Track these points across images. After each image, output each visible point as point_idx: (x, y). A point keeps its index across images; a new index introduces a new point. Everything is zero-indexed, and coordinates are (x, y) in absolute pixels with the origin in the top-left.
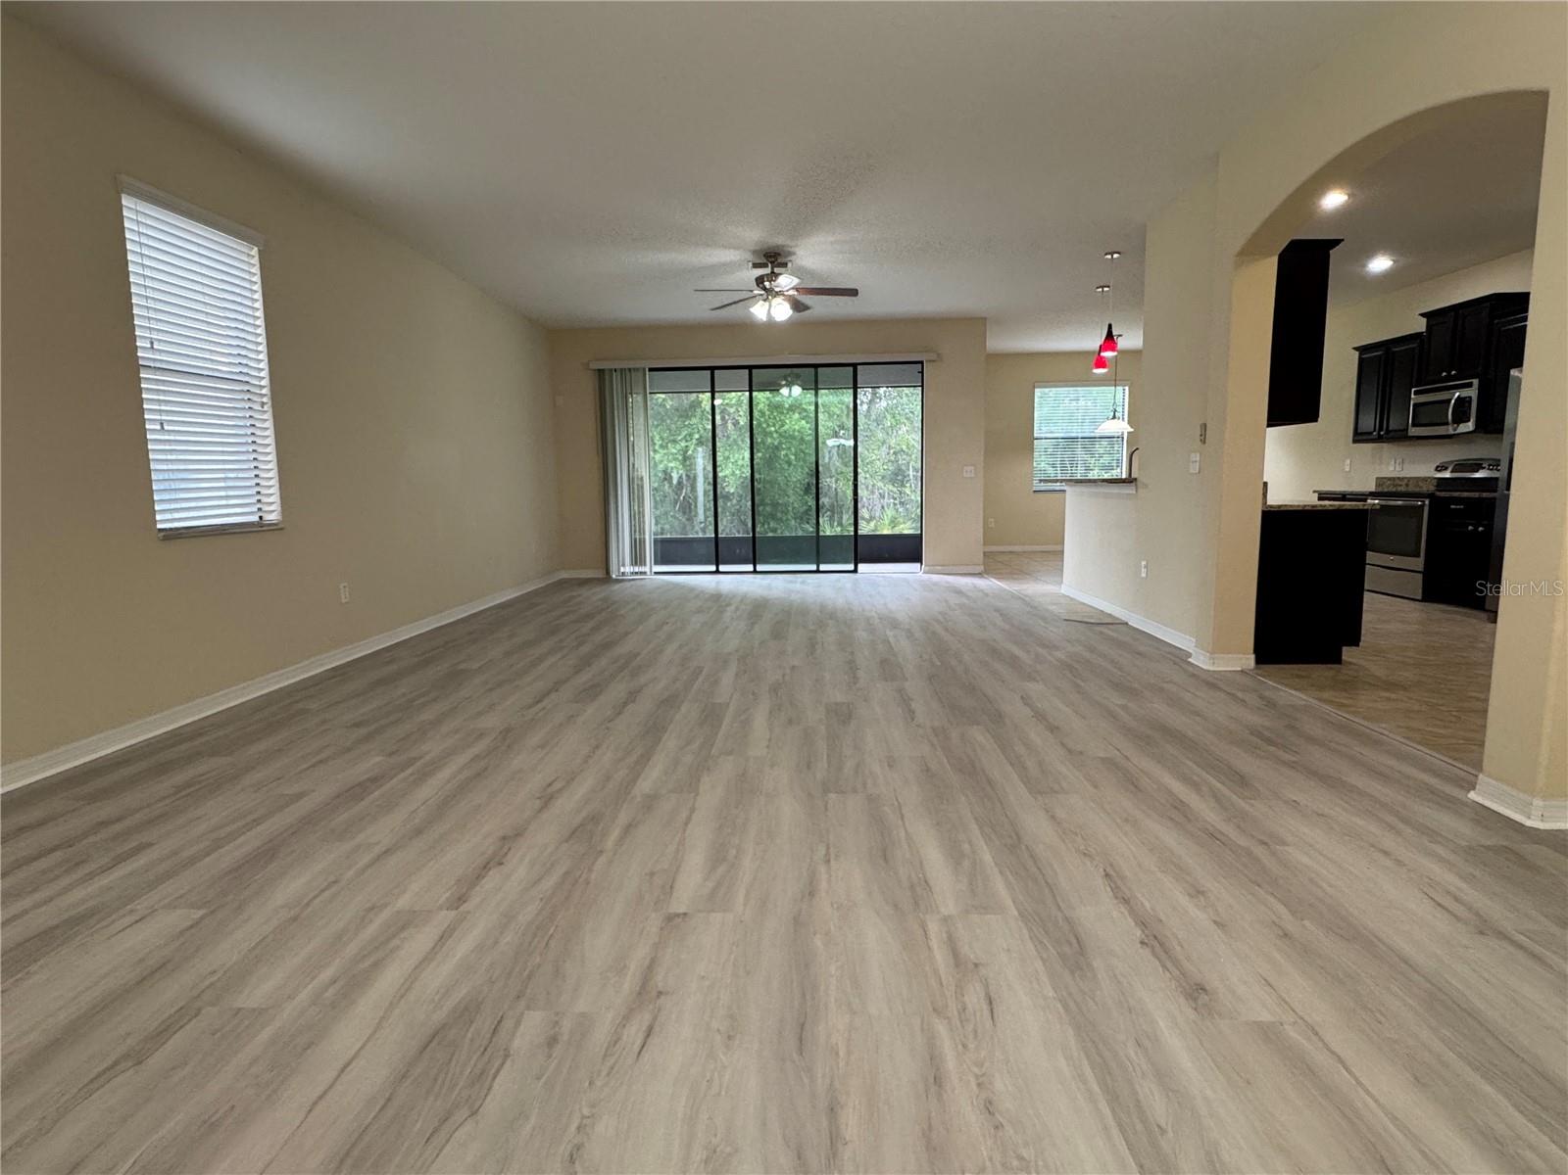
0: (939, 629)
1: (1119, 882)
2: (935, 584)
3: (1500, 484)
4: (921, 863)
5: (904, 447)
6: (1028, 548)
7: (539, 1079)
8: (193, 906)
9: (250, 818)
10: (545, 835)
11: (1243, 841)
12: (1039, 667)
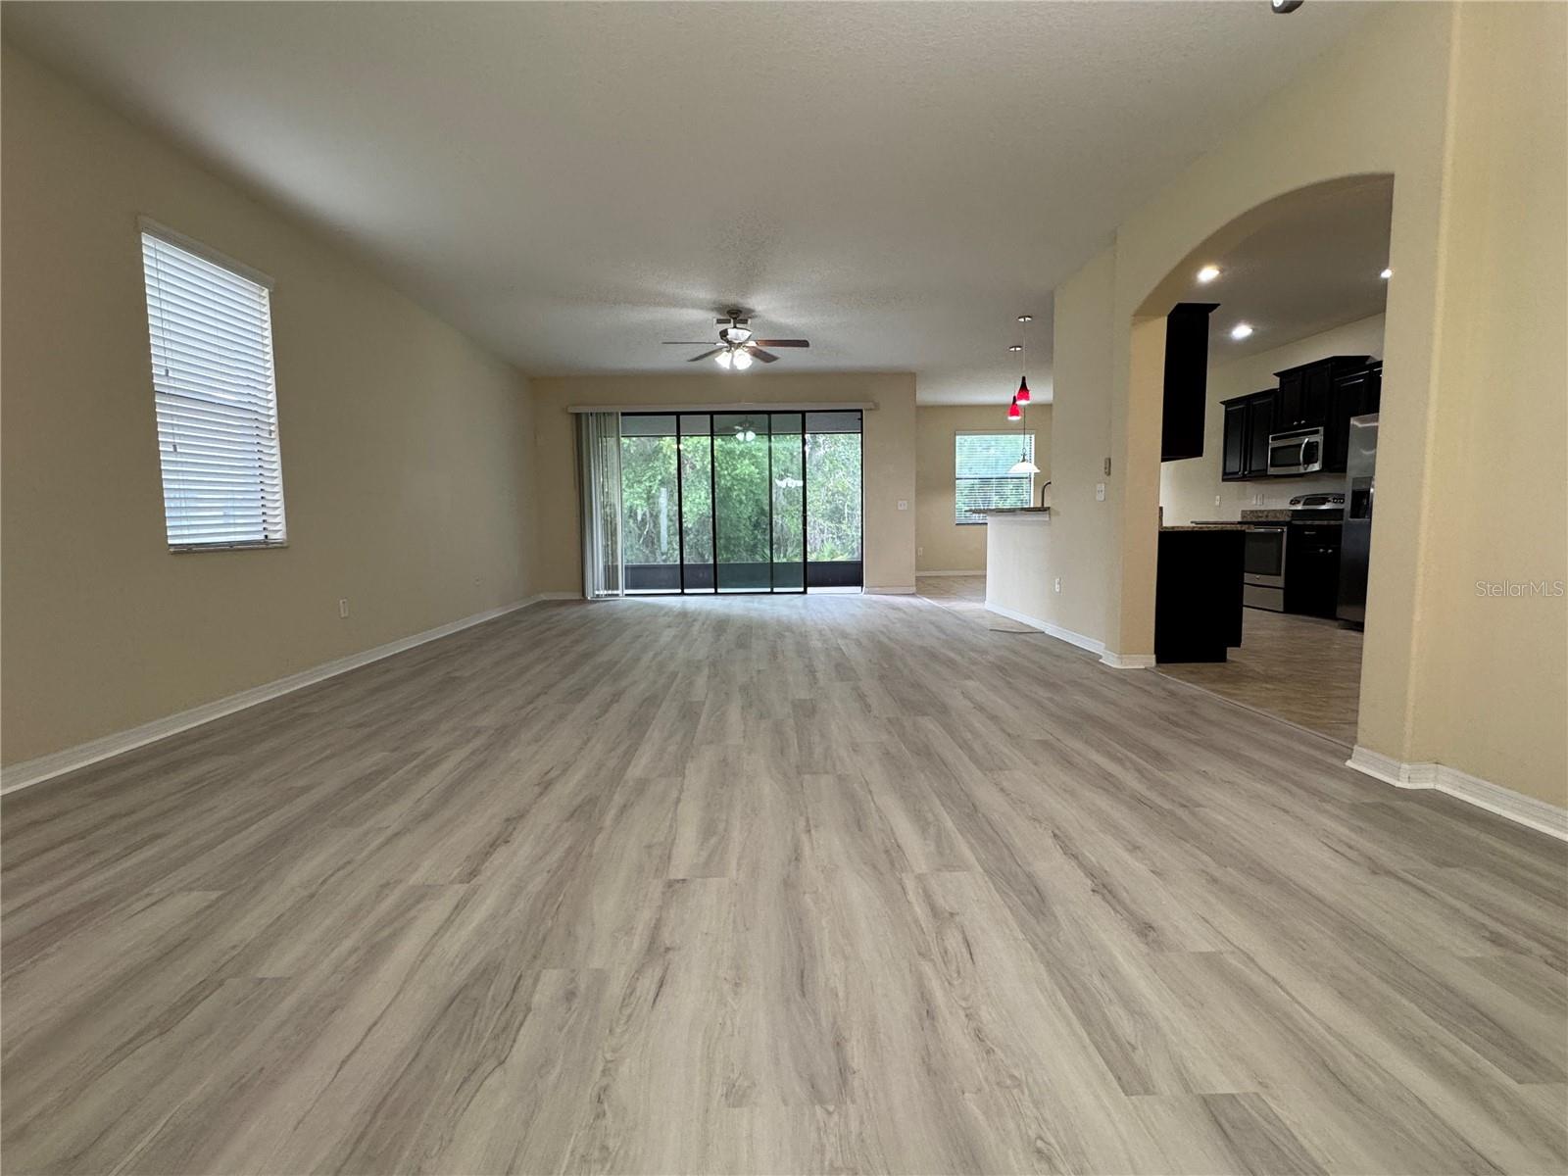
0: (883, 639)
1: (1067, 842)
2: (875, 602)
3: (1345, 514)
4: (892, 829)
5: (840, 489)
6: (950, 573)
7: (560, 1029)
8: (209, 888)
9: (260, 809)
10: (547, 815)
11: (1167, 806)
12: (974, 668)
